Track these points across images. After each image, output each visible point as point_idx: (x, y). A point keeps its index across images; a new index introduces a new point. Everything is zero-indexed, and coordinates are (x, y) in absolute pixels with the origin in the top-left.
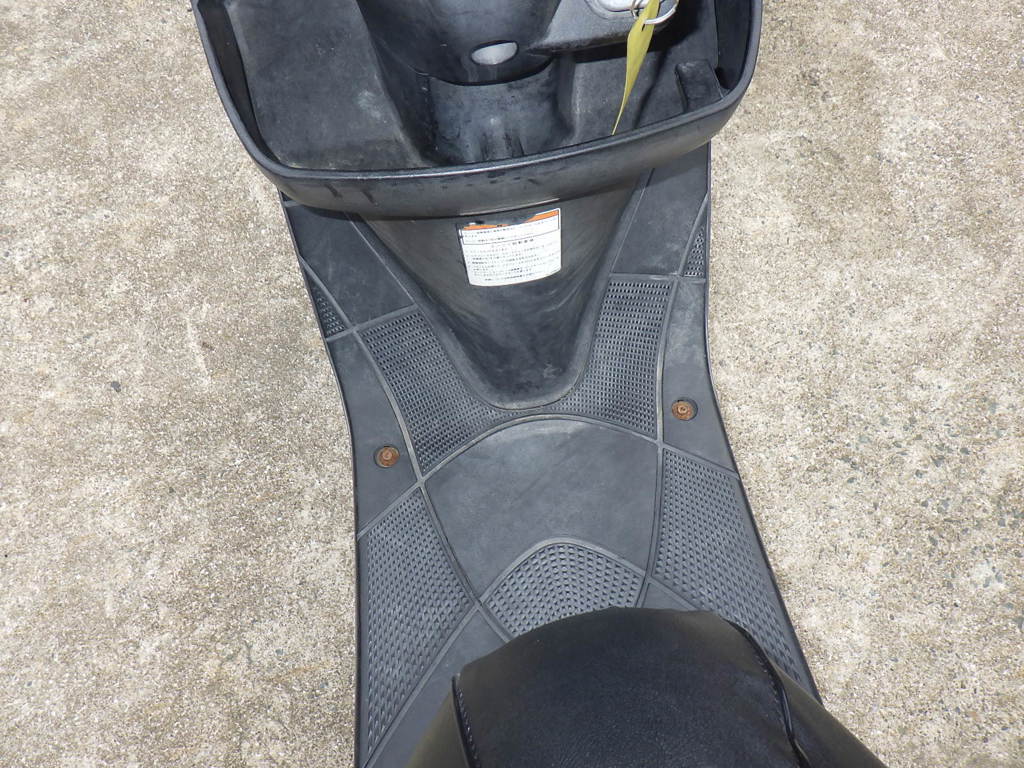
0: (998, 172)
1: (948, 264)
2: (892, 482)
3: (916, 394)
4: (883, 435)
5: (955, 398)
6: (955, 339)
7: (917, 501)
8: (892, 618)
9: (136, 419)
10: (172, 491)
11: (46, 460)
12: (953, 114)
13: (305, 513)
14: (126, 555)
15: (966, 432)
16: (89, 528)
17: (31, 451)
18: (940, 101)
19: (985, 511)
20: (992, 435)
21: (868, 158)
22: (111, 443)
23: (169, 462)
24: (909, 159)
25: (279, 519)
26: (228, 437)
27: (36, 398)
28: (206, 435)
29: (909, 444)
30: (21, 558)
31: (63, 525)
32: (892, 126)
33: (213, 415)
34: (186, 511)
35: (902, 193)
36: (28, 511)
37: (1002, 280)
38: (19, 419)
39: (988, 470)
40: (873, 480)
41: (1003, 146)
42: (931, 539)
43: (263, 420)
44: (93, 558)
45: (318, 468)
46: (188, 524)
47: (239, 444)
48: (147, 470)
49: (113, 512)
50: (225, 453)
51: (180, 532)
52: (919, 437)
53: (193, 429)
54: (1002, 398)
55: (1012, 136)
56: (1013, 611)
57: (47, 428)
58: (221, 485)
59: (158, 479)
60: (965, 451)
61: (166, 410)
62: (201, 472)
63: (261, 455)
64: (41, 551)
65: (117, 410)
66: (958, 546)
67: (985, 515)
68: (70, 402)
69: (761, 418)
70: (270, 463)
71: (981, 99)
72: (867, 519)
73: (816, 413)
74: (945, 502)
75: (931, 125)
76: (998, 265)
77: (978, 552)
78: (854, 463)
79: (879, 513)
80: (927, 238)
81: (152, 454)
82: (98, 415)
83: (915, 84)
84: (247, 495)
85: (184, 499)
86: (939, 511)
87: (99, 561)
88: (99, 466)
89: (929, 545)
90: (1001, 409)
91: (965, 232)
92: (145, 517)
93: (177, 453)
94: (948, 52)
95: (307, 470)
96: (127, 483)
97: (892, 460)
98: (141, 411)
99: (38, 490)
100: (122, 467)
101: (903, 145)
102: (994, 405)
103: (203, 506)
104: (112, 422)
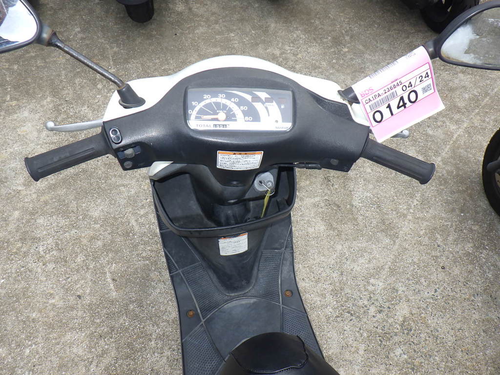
0: (392, 210)
1: (378, 242)
2: (365, 320)
3: (370, 288)
4: (360, 303)
5: (384, 289)
6: (382, 268)
7: (374, 327)
8: (369, 370)
9: (87, 309)
10: (101, 336)
11: (51, 326)
12: (376, 191)
13: (153, 343)
14: (83, 363)
15: (389, 301)
16: (68, 353)
17: (45, 323)
18: (371, 186)
19: (397, 329)
20: (398, 301)
21: (349, 206)
22: (77, 319)
23: (100, 325)
24: (362, 206)
25: (143, 345)
26: (123, 314)
27: (47, 303)
28: (114, 314)
29: (370, 306)
30: (40, 367)
31: (58, 352)
32: (356, 195)
33: (117, 306)
34: (106, 344)
35: (361, 217)
36: (43, 348)
37: (396, 247)
38: (40, 311)
39: (397, 314)
40: (358, 320)
41: (393, 201)
42: (380, 340)
43: (136, 307)
44: (70, 365)
45: (157, 325)
46: (107, 349)
47: (127, 317)
48: (91, 329)
49: (78, 346)
50: (121, 321)
51: (104, 352)
52: (373, 303)
53: (109, 312)
54: (400, 288)
55: (395, 198)
56: (410, 366)
57: (52, 314)
58: (120, 333)
59: (95, 332)
60: (389, 308)
61: (99, 305)
62: (112, 329)
63: (135, 321)
64: (49, 364)
65: (79, 306)
66: (389, 342)
67: (398, 331)
68: (61, 304)
69: (318, 299)
70: (139, 324)
71: (384, 185)
72: (357, 334)
73: (337, 296)
74: (384, 327)
75: (369, 195)
76: (394, 242)
77: (396, 344)
78: (352, 314)
79: (361, 331)
80: (370, 233)
81: (93, 322)
82: (72, 308)
83: (362, 181)
84: (130, 337)
85: (106, 339)
86: (382, 330)
87: (72, 366)
88: (72, 328)
89: (380, 343)
90: (400, 292)
91: (382, 231)
92: (90, 348)
93: (103, 321)
94: (372, 170)
95: (153, 326)
96: (83, 334)
97: (364, 312)
98: (89, 306)
99: (48, 339)
100: (82, 328)
101: (360, 201)
102: (397, 291)
103: (113, 342)
104: (77, 311)
